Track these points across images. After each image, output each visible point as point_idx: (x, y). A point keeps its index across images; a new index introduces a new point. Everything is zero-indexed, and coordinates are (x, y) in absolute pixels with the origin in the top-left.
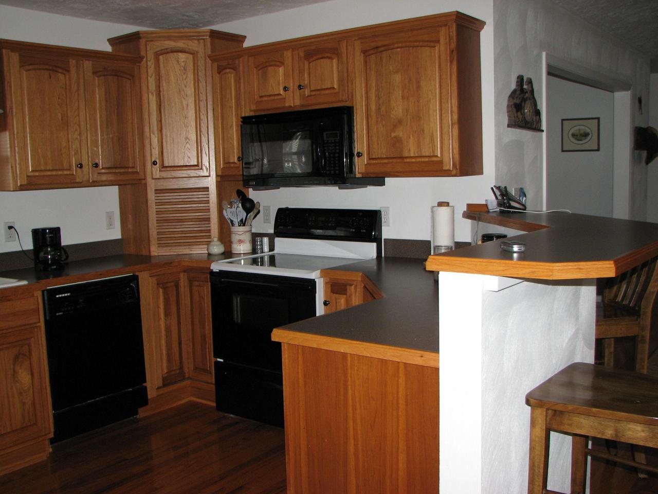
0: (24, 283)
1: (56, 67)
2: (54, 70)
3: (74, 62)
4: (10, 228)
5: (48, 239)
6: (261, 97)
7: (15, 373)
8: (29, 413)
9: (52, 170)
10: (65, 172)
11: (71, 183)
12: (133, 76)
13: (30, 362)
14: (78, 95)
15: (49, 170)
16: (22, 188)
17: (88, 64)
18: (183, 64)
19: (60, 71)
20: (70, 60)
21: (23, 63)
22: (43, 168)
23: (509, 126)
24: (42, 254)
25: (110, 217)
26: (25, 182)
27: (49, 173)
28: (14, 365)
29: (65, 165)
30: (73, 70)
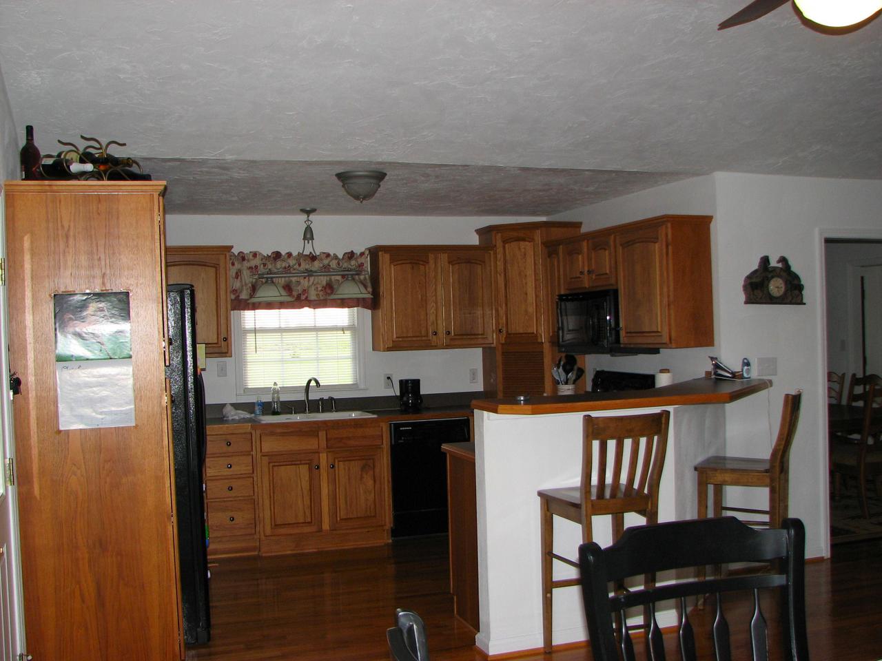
0: (375, 416)
1: (418, 260)
2: (416, 263)
3: (432, 255)
4: (389, 378)
5: (410, 388)
6: (571, 278)
7: (362, 478)
8: (370, 509)
9: (414, 337)
10: (424, 338)
11: (428, 346)
12: (484, 262)
13: (374, 472)
14: (436, 280)
15: (410, 337)
16: (389, 349)
17: (444, 257)
18: (523, 250)
19: (421, 263)
20: (430, 255)
21: (392, 261)
22: (405, 335)
23: (746, 303)
24: (405, 399)
25: (474, 373)
26: (391, 345)
27: (410, 339)
28: (362, 471)
29: (423, 333)
30: (431, 262)
